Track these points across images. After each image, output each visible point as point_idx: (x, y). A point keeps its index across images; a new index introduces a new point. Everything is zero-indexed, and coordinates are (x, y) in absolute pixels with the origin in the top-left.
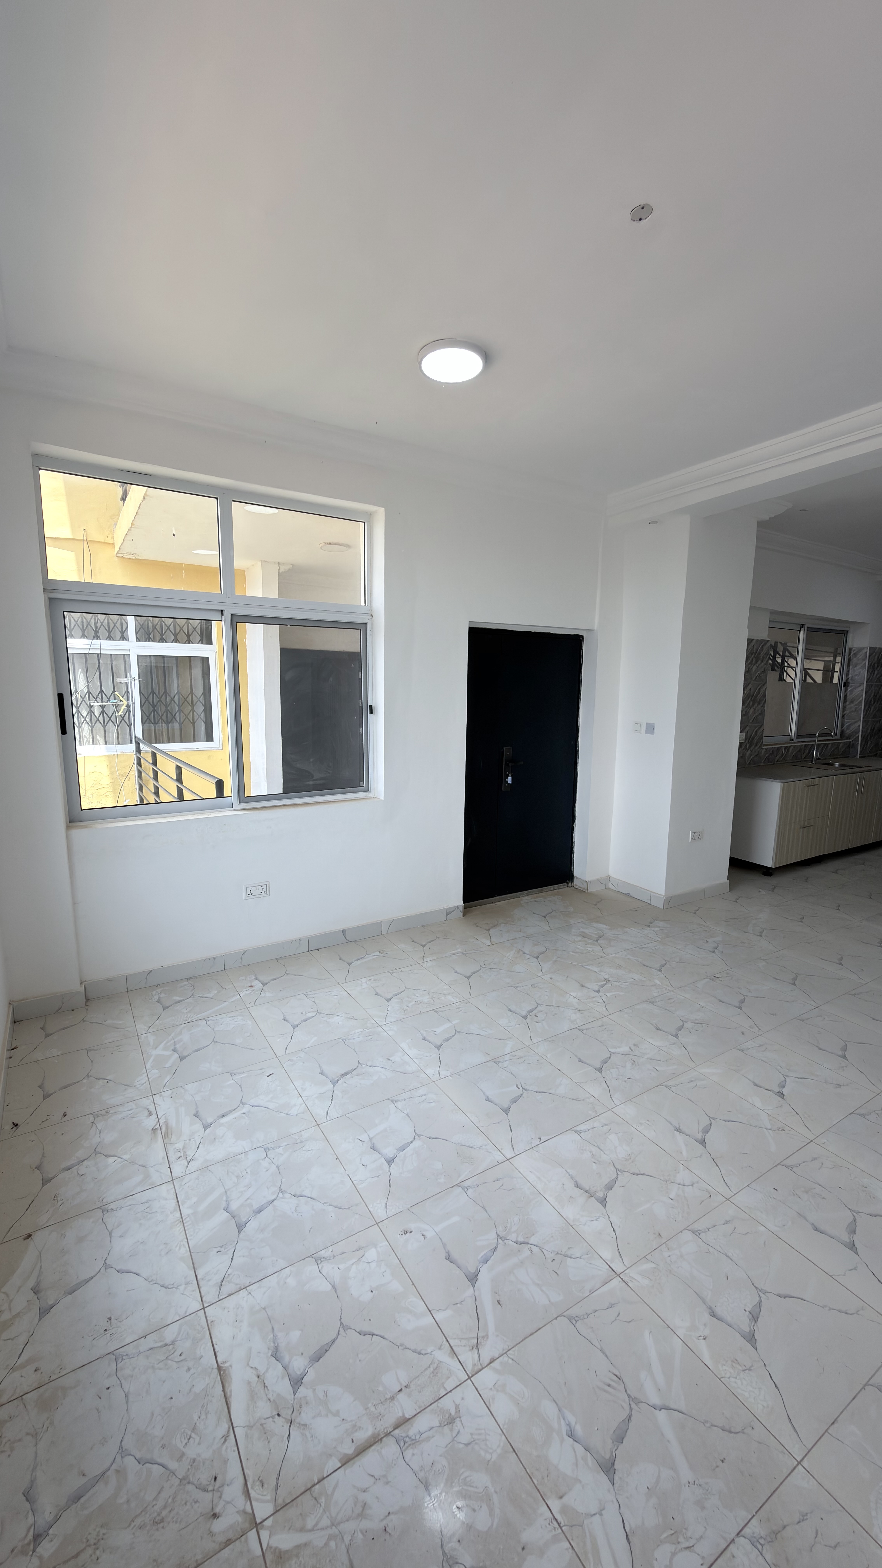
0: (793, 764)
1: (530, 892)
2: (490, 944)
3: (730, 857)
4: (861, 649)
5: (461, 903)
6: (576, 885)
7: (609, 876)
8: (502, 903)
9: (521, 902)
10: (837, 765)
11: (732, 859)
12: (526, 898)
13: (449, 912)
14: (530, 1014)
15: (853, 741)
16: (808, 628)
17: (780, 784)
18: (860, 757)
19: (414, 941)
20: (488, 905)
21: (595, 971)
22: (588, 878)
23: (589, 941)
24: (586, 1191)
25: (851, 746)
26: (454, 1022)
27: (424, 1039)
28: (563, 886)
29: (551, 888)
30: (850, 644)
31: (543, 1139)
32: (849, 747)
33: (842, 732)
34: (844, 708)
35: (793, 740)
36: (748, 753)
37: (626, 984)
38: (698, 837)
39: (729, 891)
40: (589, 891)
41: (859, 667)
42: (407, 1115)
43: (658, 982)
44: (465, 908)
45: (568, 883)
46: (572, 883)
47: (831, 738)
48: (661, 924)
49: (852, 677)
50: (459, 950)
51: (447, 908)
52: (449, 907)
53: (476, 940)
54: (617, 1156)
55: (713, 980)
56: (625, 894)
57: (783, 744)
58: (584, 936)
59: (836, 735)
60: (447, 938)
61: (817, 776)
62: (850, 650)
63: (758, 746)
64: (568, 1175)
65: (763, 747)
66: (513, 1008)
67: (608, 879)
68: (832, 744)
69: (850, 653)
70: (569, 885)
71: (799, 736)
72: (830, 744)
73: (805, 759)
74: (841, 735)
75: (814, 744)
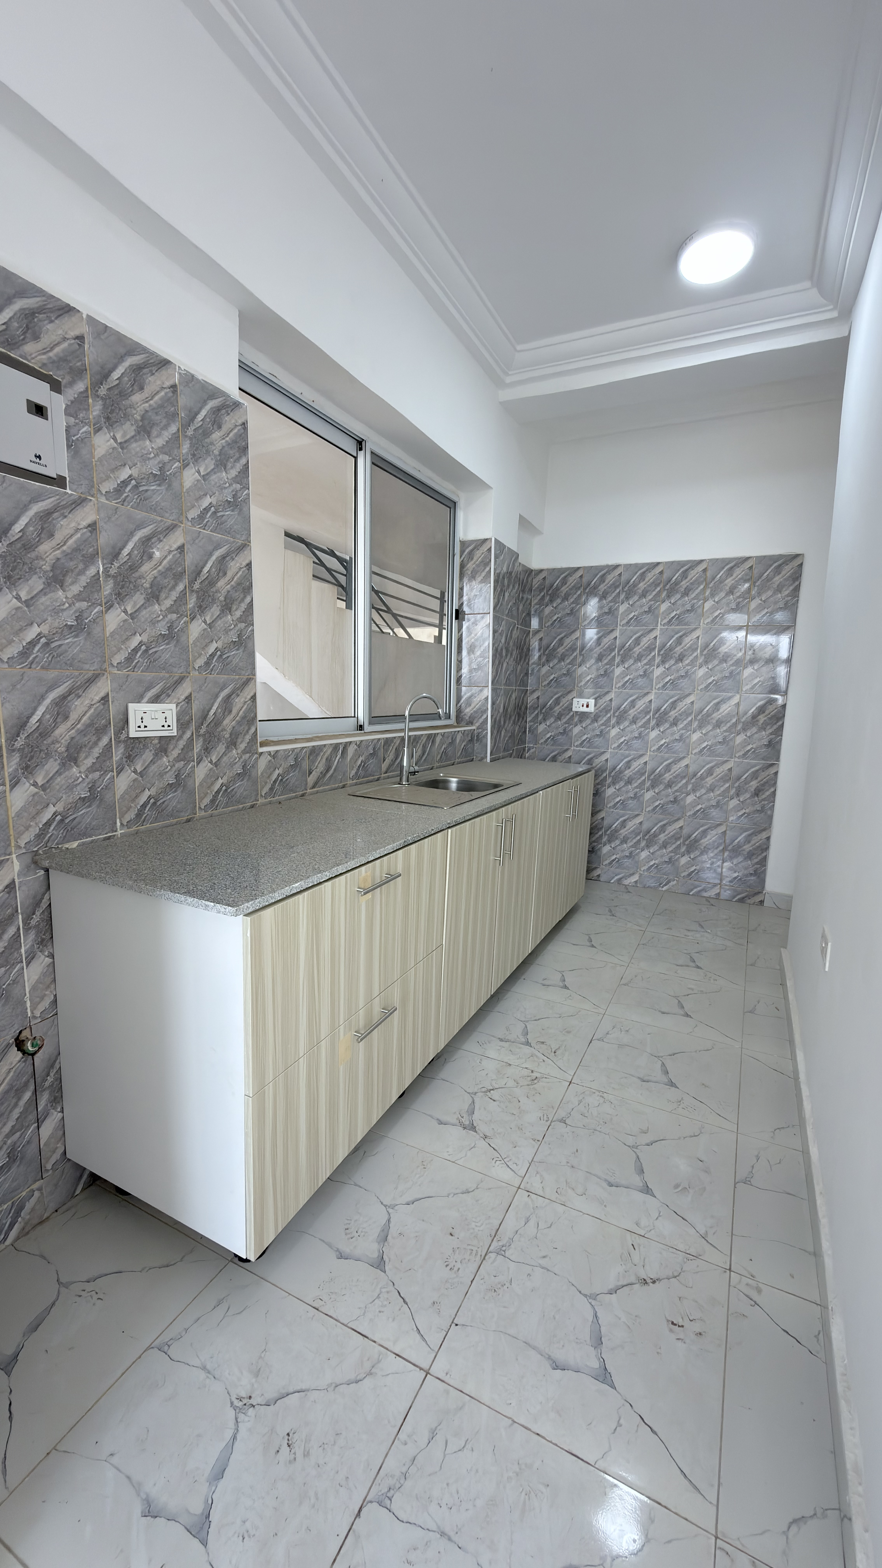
4: (480, 544)
10: (454, 783)
15: (478, 728)
18: (491, 761)
25: (475, 738)
30: (460, 530)
32: (471, 740)
33: (459, 711)
34: (459, 662)
35: (361, 727)
36: (201, 771)
41: (479, 581)
47: (435, 723)
49: (469, 600)
59: (448, 716)
62: (462, 541)
63: (242, 747)
65: (261, 750)
68: (443, 735)
69: (461, 549)
71: (374, 719)
72: (439, 735)
73: (386, 773)
74: (458, 717)
75: (403, 739)
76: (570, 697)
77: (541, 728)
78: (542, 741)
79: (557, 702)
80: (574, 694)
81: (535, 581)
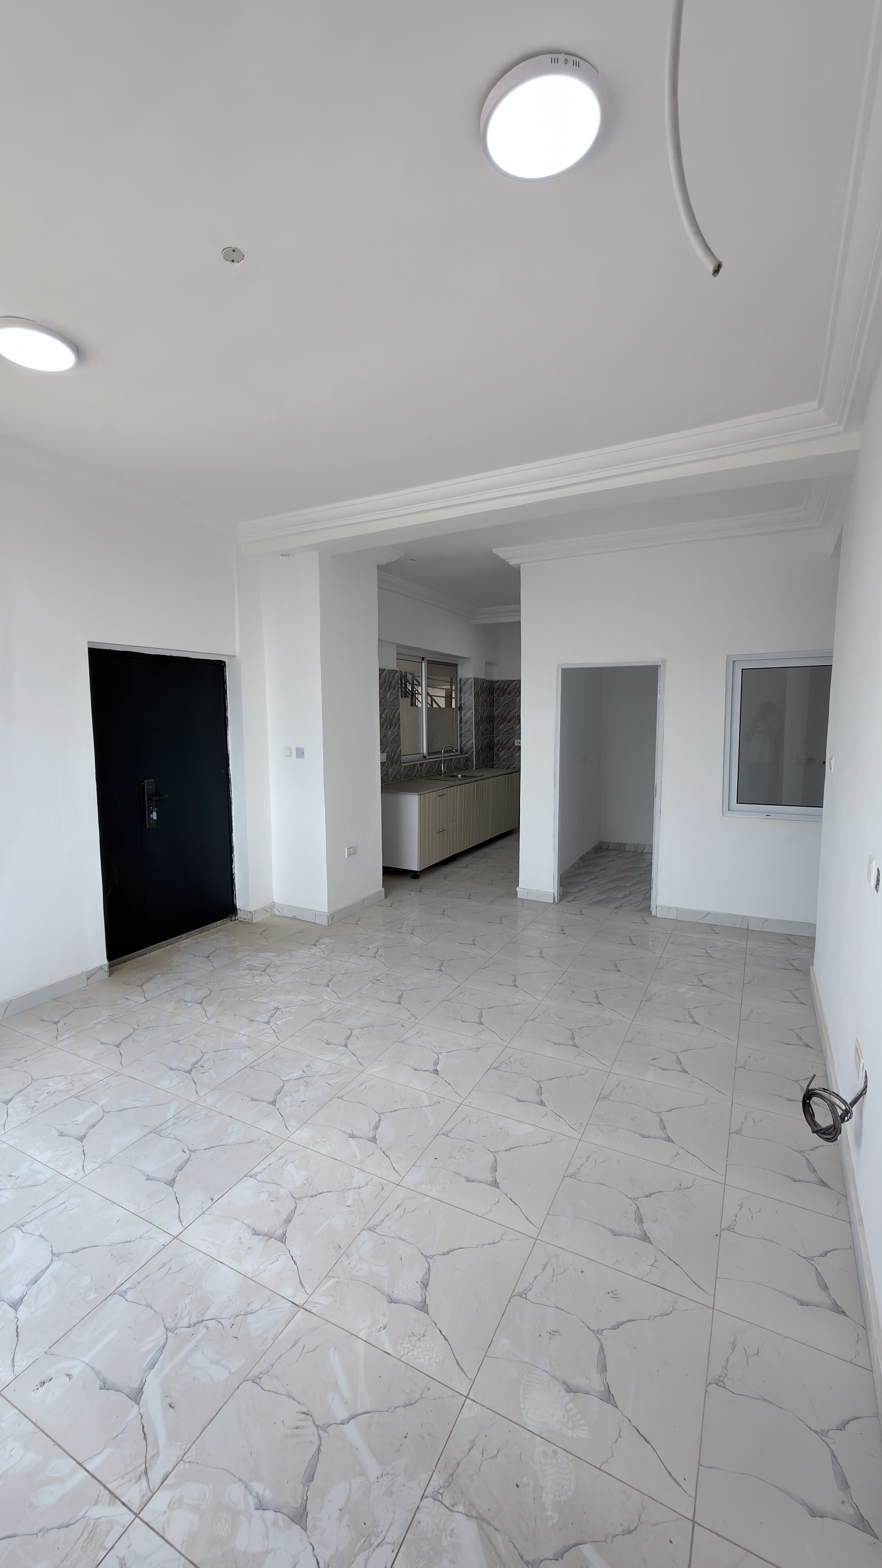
0: (426, 778)
1: (189, 935)
2: (144, 1000)
3: (383, 866)
4: (468, 679)
5: (105, 961)
6: (240, 918)
7: (274, 902)
8: (156, 953)
9: (180, 946)
10: (460, 776)
11: (384, 868)
12: (185, 941)
13: (90, 975)
14: (196, 1066)
15: (470, 755)
16: (427, 660)
17: (417, 796)
18: (476, 769)
19: (42, 1020)
20: (141, 957)
21: (265, 1003)
22: (252, 909)
23: (255, 973)
24: (265, 1235)
25: (468, 760)
26: (102, 1103)
27: (62, 1135)
28: (226, 921)
29: (213, 925)
30: (459, 676)
31: (215, 1198)
32: (467, 761)
33: (461, 748)
34: (461, 728)
35: (425, 757)
36: (390, 771)
37: (297, 1007)
38: (353, 852)
39: (385, 898)
40: (254, 922)
41: (468, 694)
42: (41, 1236)
43: (326, 998)
44: (110, 966)
45: (231, 917)
46: (235, 916)
47: (452, 754)
48: (327, 940)
49: (464, 703)
50: (105, 1017)
51: (87, 972)
52: (89, 969)
53: (127, 1000)
54: (295, 1185)
55: (375, 983)
56: (291, 918)
57: (419, 760)
58: (251, 968)
59: (457, 751)
60: (88, 1006)
61: (444, 787)
62: (461, 679)
63: (398, 764)
64: (244, 1225)
65: (402, 765)
66: (174, 1065)
67: (273, 905)
69: (460, 683)
70: (233, 919)
71: (429, 753)
72: (454, 760)
73: (435, 772)
74: (461, 751)
75: (441, 760)
76: (513, 739)
77: (501, 754)
78: (502, 760)
79: (508, 741)
80: (515, 738)
81: (496, 686)
